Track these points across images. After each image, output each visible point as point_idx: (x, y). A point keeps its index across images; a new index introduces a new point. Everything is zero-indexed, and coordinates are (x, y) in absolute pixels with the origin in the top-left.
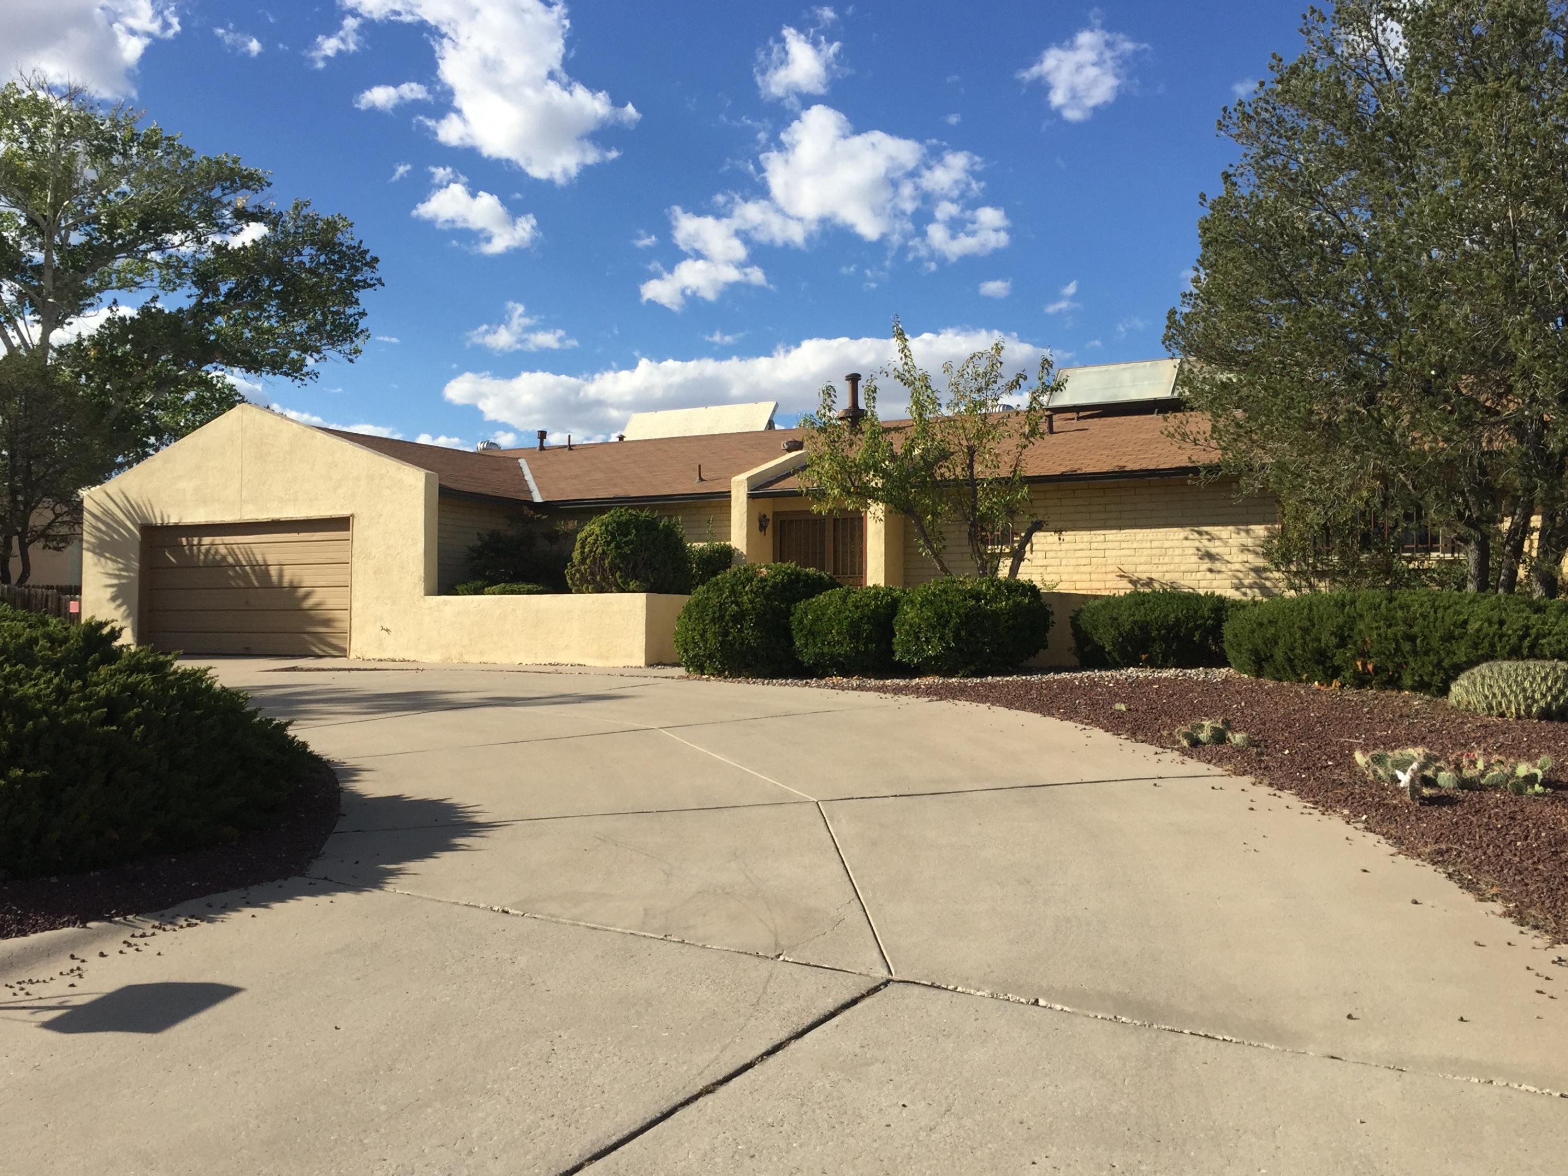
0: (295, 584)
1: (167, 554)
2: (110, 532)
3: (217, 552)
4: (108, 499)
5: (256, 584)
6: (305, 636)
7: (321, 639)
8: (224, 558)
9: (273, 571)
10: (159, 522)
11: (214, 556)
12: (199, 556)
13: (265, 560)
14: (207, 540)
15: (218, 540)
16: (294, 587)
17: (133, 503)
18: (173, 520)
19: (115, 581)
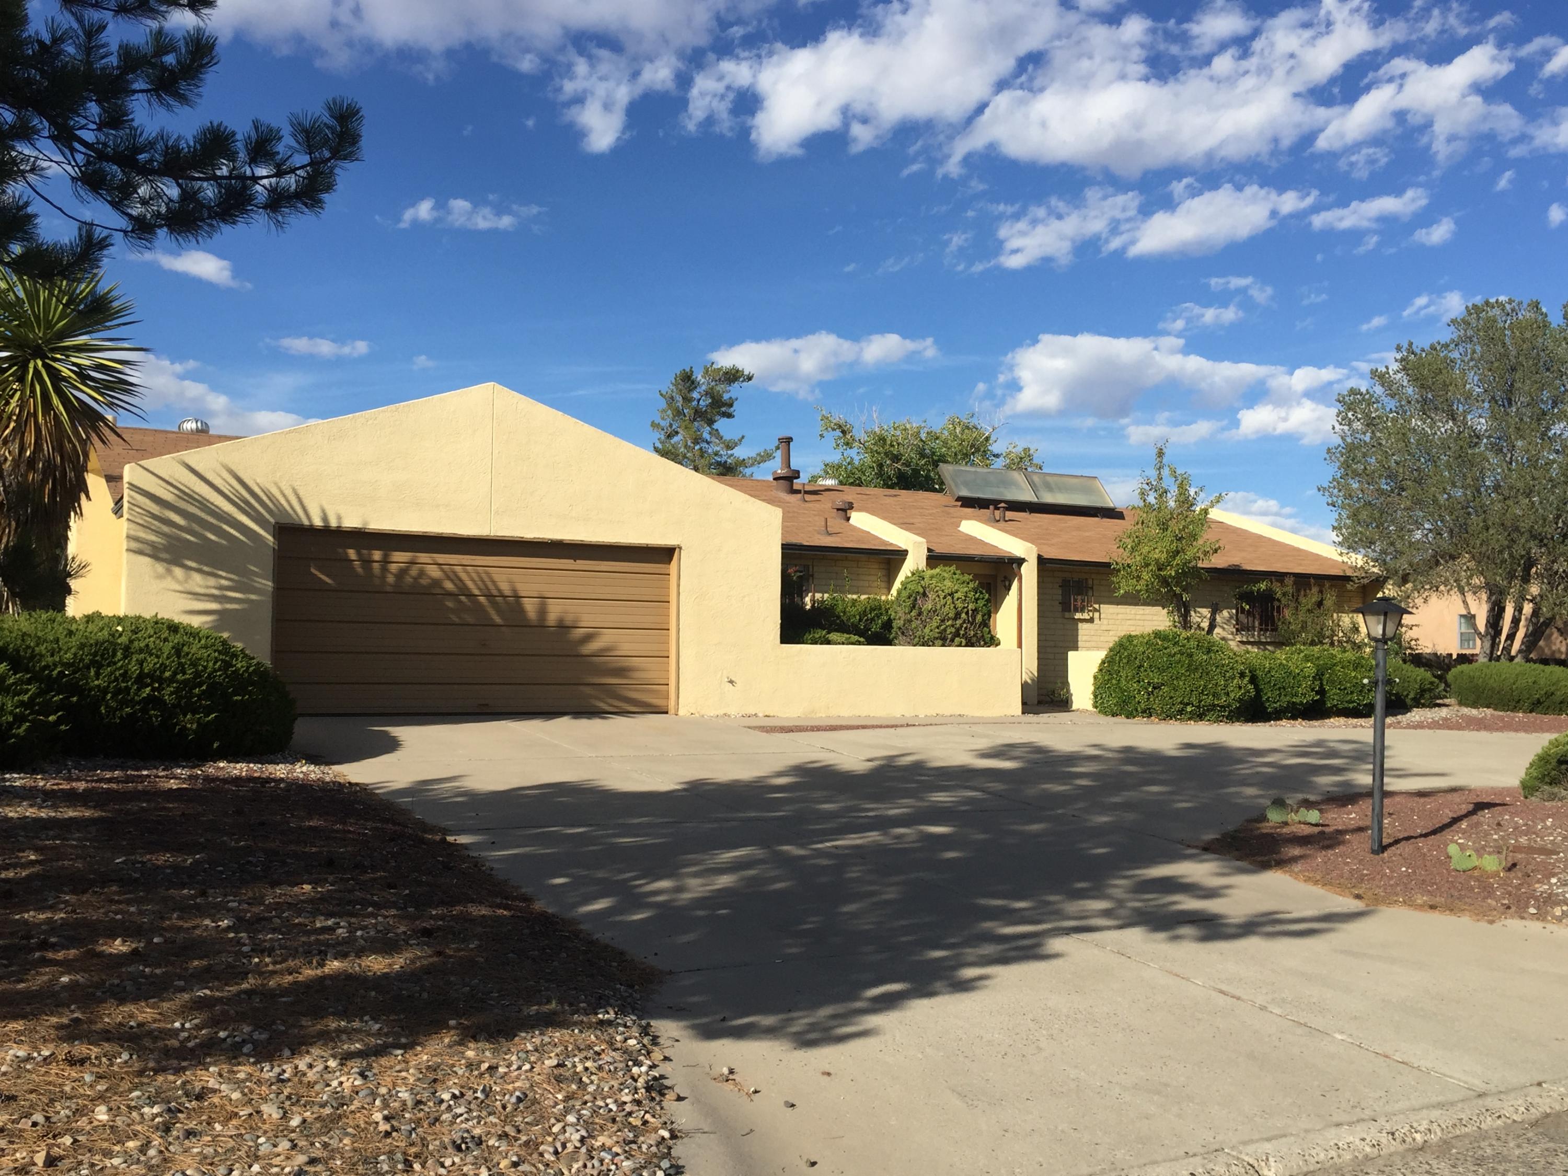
0: (568, 623)
1: (313, 571)
3: (422, 573)
4: (198, 481)
5: (498, 620)
6: (582, 688)
7: (610, 692)
8: (436, 583)
9: (530, 606)
10: (318, 522)
11: (415, 579)
12: (383, 577)
13: (514, 590)
14: (401, 557)
16: (563, 627)
17: (257, 490)
18: (351, 522)
19: (214, 606)
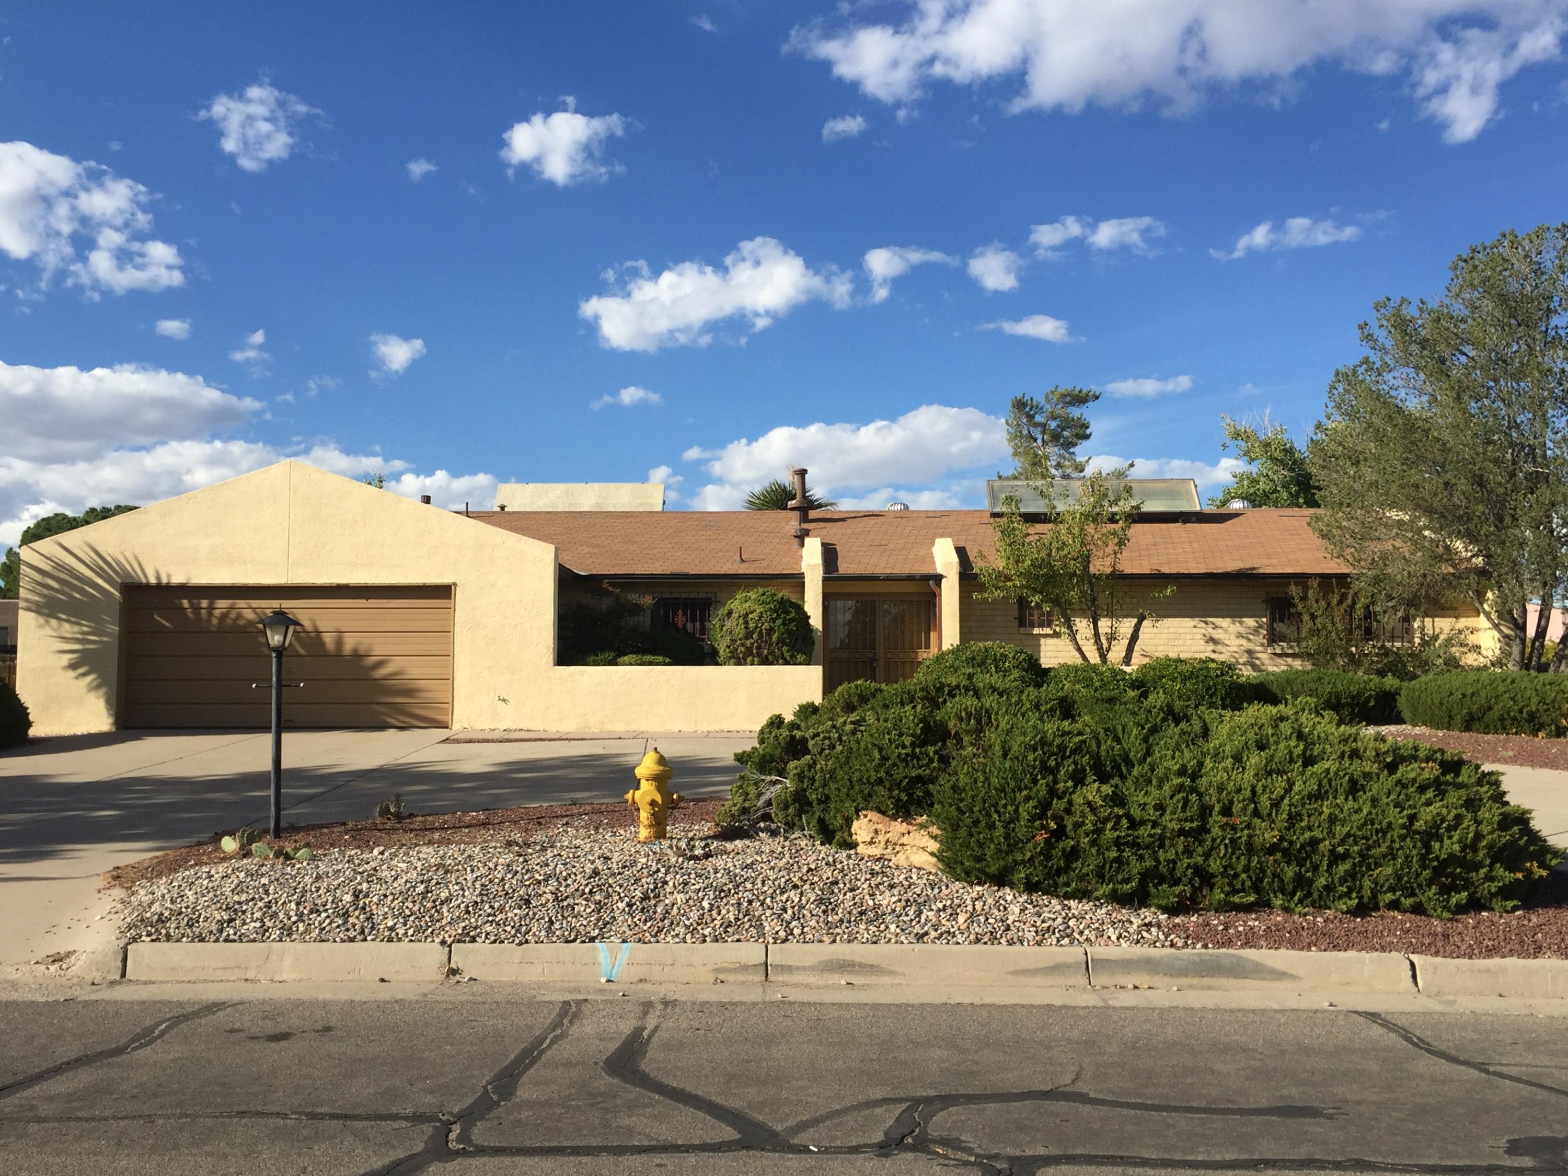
0: (362, 653)
1: (156, 617)
2: (67, 589)
3: (239, 616)
4: (65, 553)
5: (302, 651)
6: (375, 706)
7: (399, 710)
8: (251, 623)
9: (329, 640)
10: (153, 580)
11: (234, 621)
12: (209, 620)
13: (315, 627)
14: (222, 604)
15: (241, 603)
16: (358, 656)
17: (109, 559)
18: (177, 579)
19: (77, 647)
